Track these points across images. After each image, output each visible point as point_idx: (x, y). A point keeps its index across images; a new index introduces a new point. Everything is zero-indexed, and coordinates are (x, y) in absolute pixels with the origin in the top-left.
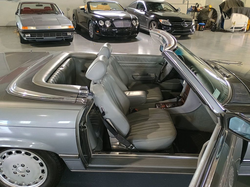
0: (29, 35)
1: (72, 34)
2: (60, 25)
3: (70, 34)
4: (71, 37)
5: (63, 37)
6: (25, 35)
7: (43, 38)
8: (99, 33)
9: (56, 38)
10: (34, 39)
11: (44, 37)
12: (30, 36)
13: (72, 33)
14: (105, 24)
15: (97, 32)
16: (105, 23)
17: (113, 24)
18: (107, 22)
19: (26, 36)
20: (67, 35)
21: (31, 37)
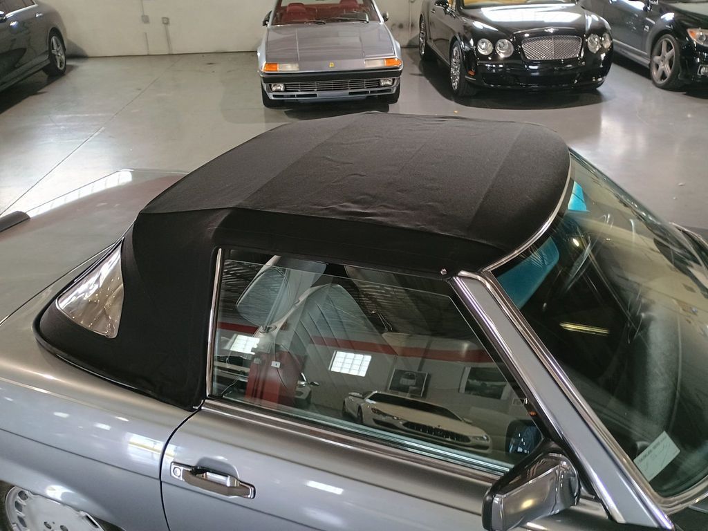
0: (281, 87)
1: (393, 83)
2: (363, 58)
3: (388, 83)
4: (390, 90)
5: (369, 90)
6: (270, 85)
7: (315, 95)
8: (473, 77)
9: (350, 93)
10: (293, 96)
11: (317, 93)
12: (282, 89)
13: (394, 80)
14: (494, 51)
15: (470, 75)
16: (494, 47)
17: (522, 50)
18: (502, 45)
19: (274, 89)
20: (379, 86)
21: (286, 90)
